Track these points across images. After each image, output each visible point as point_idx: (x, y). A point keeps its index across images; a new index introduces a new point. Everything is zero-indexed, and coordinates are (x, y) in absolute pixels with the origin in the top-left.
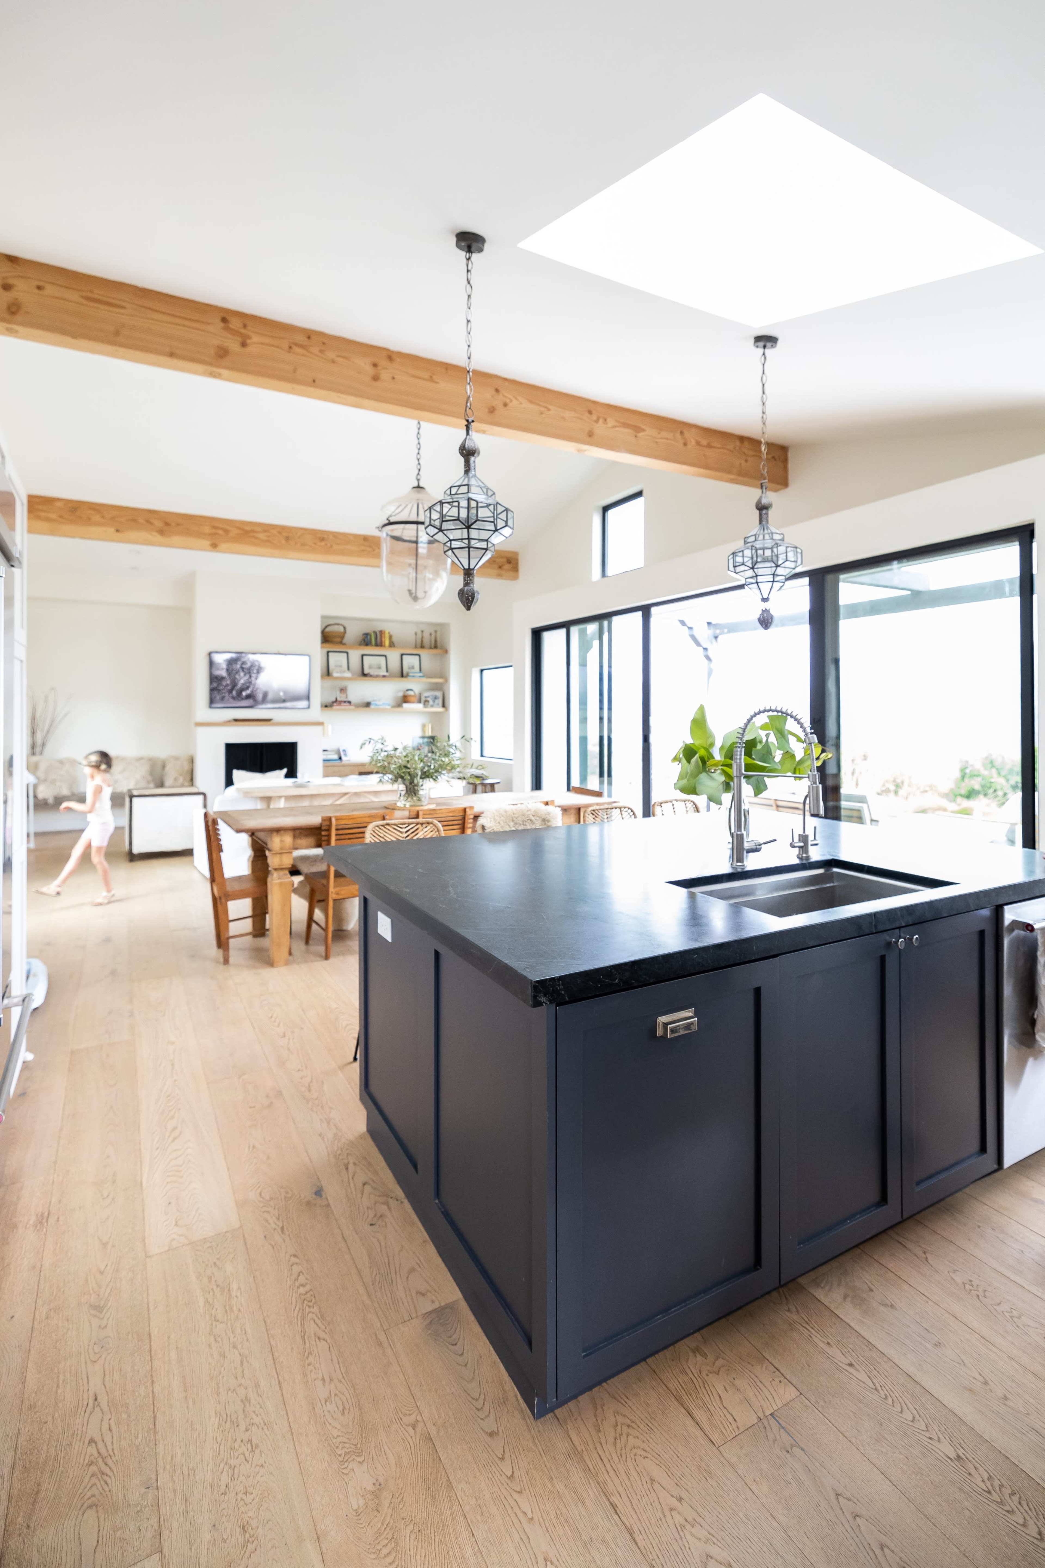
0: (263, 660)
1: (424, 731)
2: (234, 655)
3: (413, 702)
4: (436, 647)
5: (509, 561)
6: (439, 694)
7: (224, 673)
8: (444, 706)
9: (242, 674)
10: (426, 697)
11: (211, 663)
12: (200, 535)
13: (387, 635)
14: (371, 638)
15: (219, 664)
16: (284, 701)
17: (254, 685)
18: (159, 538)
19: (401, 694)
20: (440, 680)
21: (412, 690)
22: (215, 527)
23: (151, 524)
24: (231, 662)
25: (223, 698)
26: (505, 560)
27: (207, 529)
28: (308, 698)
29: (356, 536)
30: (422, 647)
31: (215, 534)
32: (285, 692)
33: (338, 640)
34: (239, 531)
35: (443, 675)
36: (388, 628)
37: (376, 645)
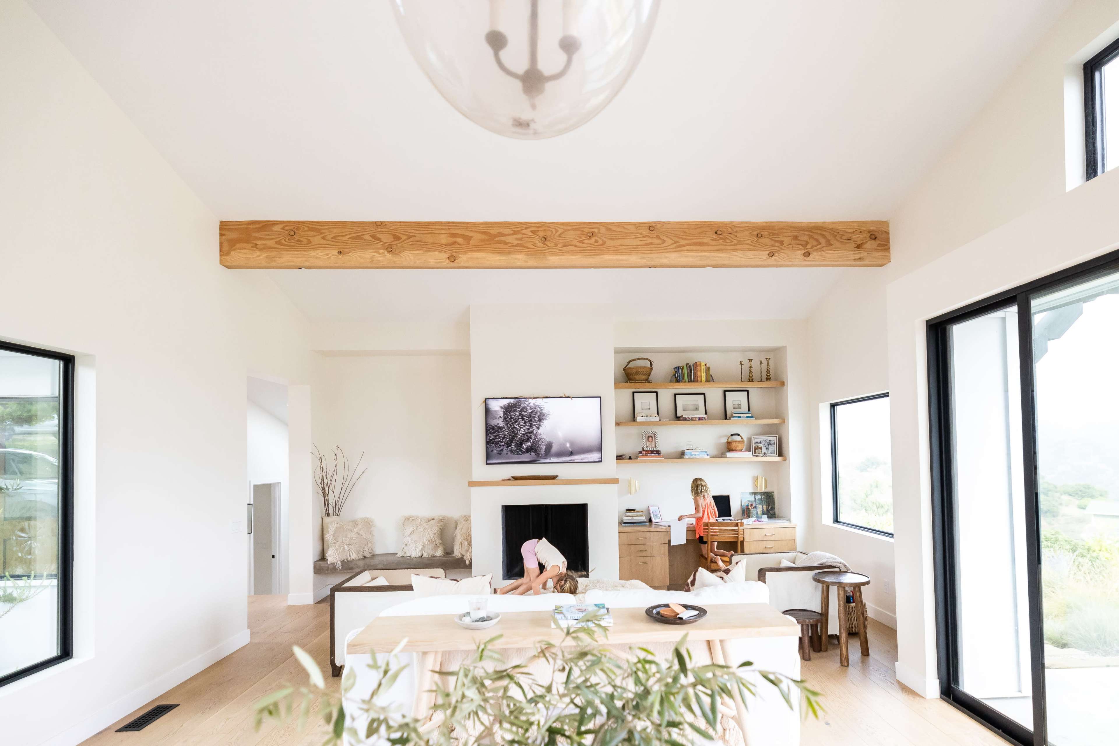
0: (547, 406)
1: (755, 485)
2: (512, 401)
3: (741, 451)
4: (768, 379)
5: (873, 237)
6: (774, 439)
7: (501, 423)
8: (780, 454)
9: (522, 423)
10: (757, 442)
11: (487, 411)
12: (436, 247)
13: (703, 368)
14: (683, 373)
15: (496, 411)
16: (571, 454)
17: (536, 435)
18: (387, 257)
19: (724, 440)
20: (775, 421)
21: (739, 435)
22: (454, 235)
23: (379, 239)
24: (508, 409)
25: (500, 453)
26: (867, 235)
27: (444, 239)
28: (600, 449)
29: (638, 225)
30: (751, 379)
31: (454, 243)
32: (572, 444)
33: (644, 377)
34: (483, 237)
35: (780, 415)
36: (704, 359)
37: (690, 381)
